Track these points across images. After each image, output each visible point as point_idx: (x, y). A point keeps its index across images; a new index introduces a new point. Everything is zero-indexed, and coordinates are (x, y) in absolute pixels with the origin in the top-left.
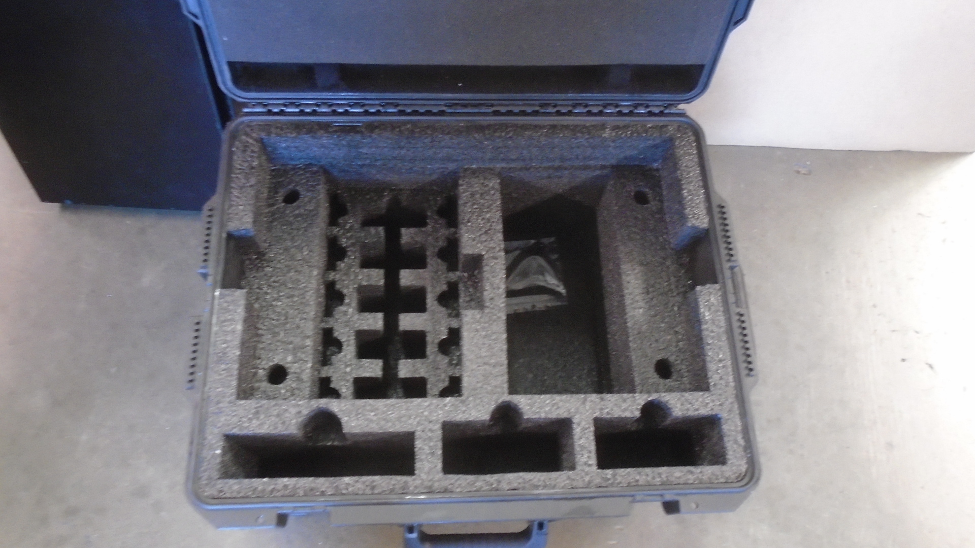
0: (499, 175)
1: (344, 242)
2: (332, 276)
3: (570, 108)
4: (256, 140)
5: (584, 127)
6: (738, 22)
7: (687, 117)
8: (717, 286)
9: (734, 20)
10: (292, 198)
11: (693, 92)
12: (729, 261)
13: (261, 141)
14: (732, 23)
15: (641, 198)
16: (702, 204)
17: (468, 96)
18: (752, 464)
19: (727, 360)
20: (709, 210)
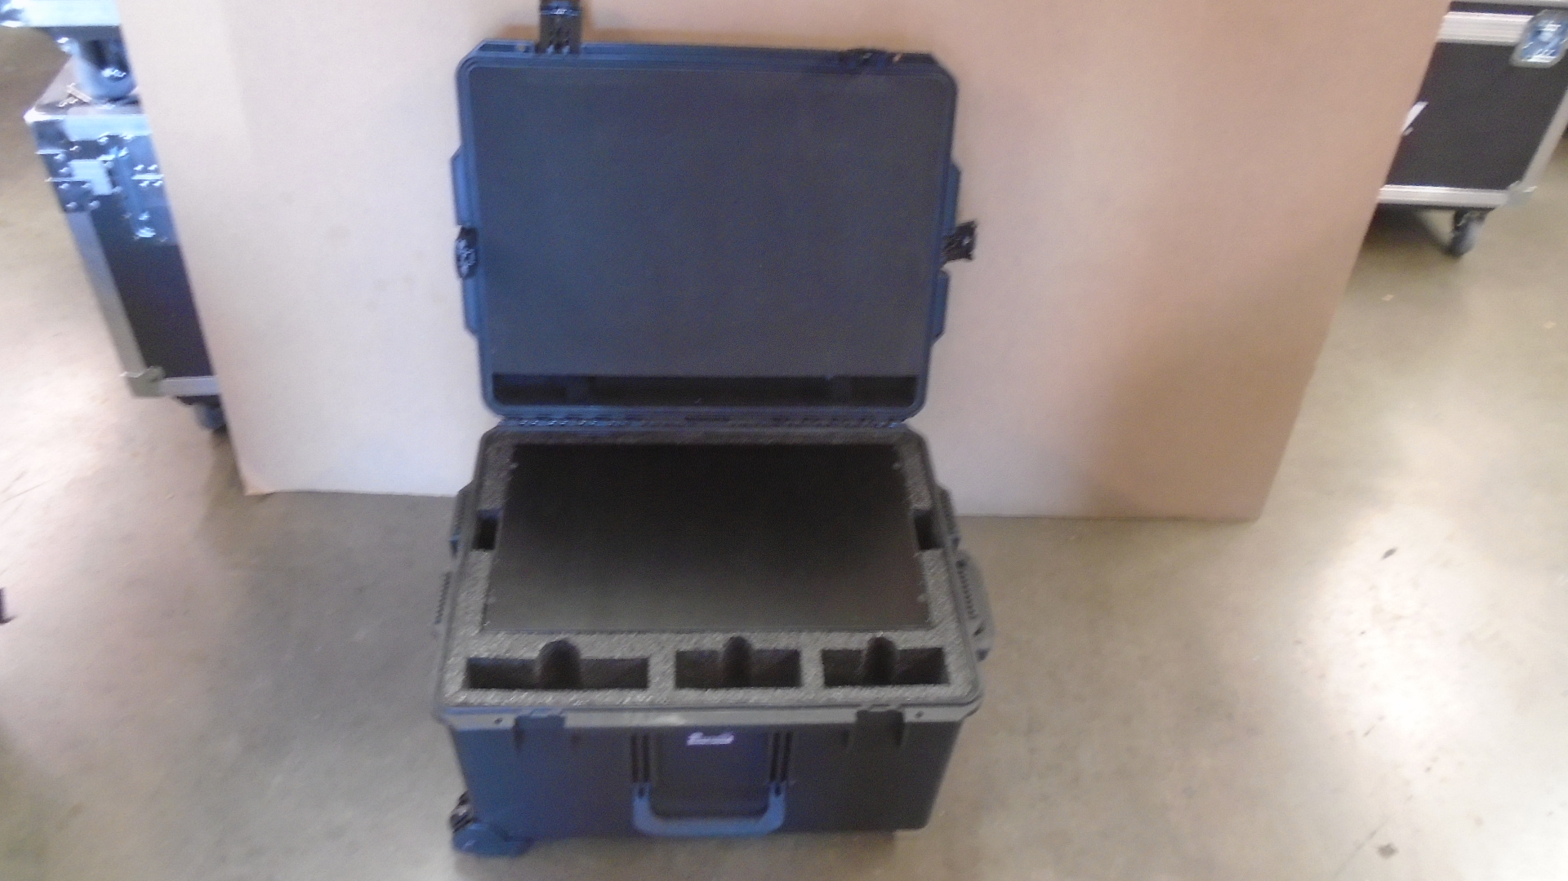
3: (801, 422)
4: (508, 444)
6: (937, 337)
7: (908, 428)
8: (940, 551)
9: (932, 335)
11: (912, 406)
12: (952, 533)
13: (514, 445)
14: (932, 339)
16: (925, 493)
17: (704, 410)
18: (975, 684)
19: (948, 607)
20: (932, 498)
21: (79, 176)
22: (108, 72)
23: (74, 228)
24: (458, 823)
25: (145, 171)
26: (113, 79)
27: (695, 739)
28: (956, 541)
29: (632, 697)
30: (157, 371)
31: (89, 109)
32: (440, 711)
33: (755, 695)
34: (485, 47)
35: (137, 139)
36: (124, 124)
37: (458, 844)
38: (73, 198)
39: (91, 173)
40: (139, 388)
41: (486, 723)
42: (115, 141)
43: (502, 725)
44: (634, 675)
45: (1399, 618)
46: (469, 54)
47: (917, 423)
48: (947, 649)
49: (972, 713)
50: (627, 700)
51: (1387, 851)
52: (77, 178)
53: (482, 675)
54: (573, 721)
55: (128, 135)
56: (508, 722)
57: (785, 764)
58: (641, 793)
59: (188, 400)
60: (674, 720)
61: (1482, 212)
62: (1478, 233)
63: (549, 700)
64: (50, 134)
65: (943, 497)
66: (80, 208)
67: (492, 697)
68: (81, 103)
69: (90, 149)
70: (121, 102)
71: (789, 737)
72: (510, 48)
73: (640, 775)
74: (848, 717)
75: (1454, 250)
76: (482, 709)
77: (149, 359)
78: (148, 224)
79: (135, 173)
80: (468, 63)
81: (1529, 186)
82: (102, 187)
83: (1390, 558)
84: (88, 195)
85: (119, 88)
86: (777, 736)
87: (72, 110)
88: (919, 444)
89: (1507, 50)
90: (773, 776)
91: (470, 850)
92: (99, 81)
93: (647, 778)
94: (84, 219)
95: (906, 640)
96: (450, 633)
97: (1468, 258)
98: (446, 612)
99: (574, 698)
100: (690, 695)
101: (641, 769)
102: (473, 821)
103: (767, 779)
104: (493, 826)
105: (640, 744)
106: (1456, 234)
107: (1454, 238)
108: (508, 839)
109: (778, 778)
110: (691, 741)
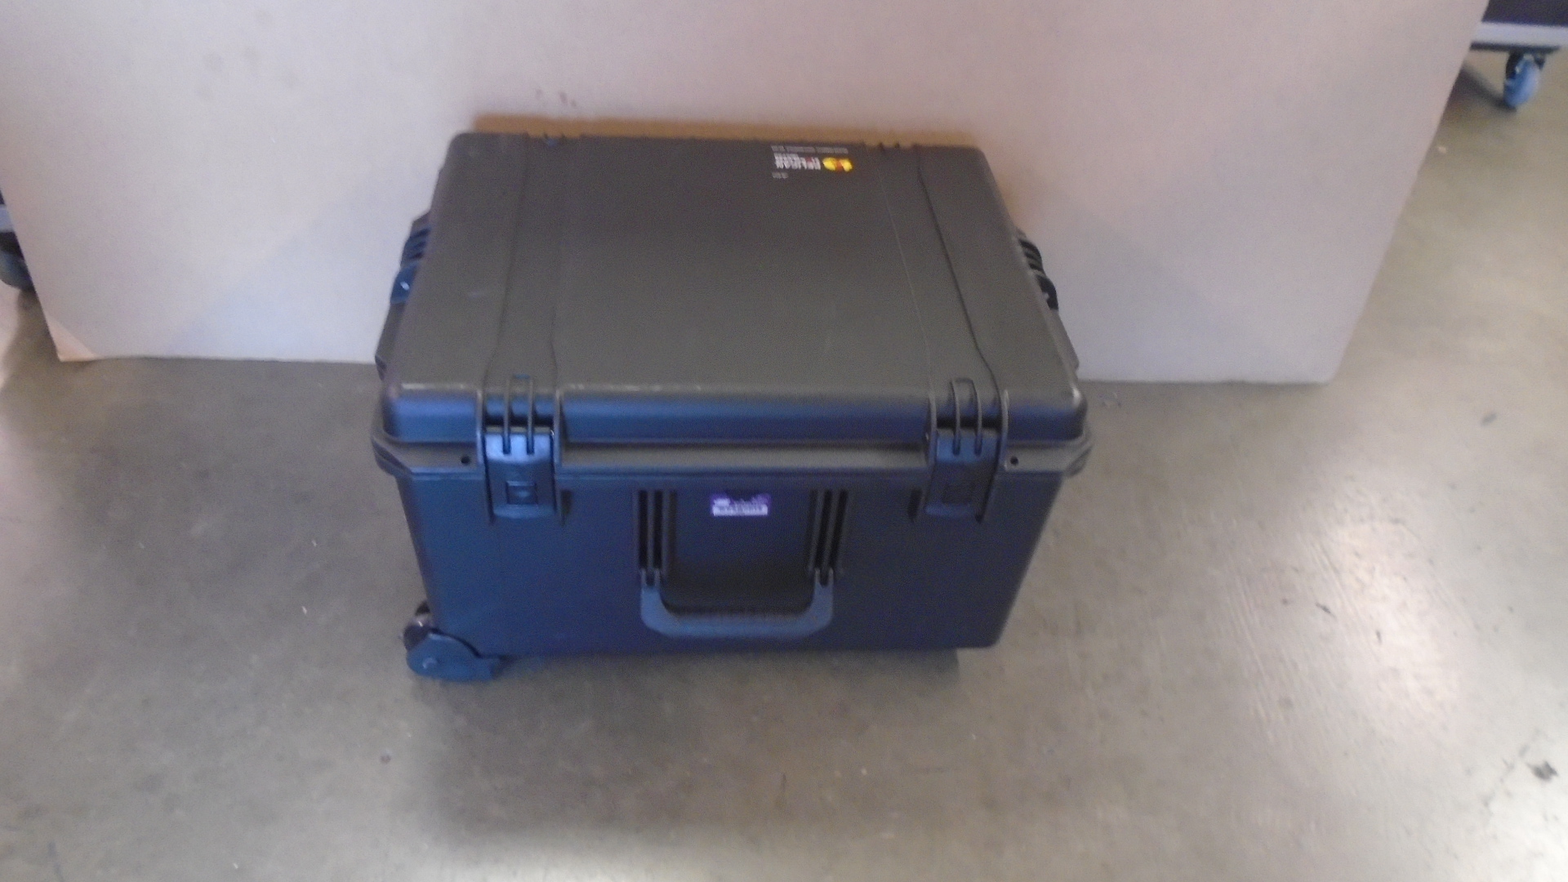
24: (415, 638)
37: (415, 665)
56: (477, 461)
57: (836, 537)
58: (650, 583)
61: (1540, 54)
62: (1534, 80)
71: (843, 496)
73: (650, 557)
75: (1505, 104)
86: (828, 498)
90: (818, 562)
91: (430, 673)
93: (658, 562)
97: (1523, 111)
101: (650, 552)
102: (436, 631)
103: (810, 567)
104: (459, 639)
105: (650, 499)
106: (1510, 83)
107: (1507, 89)
108: (477, 654)
109: (825, 562)
110: (716, 511)
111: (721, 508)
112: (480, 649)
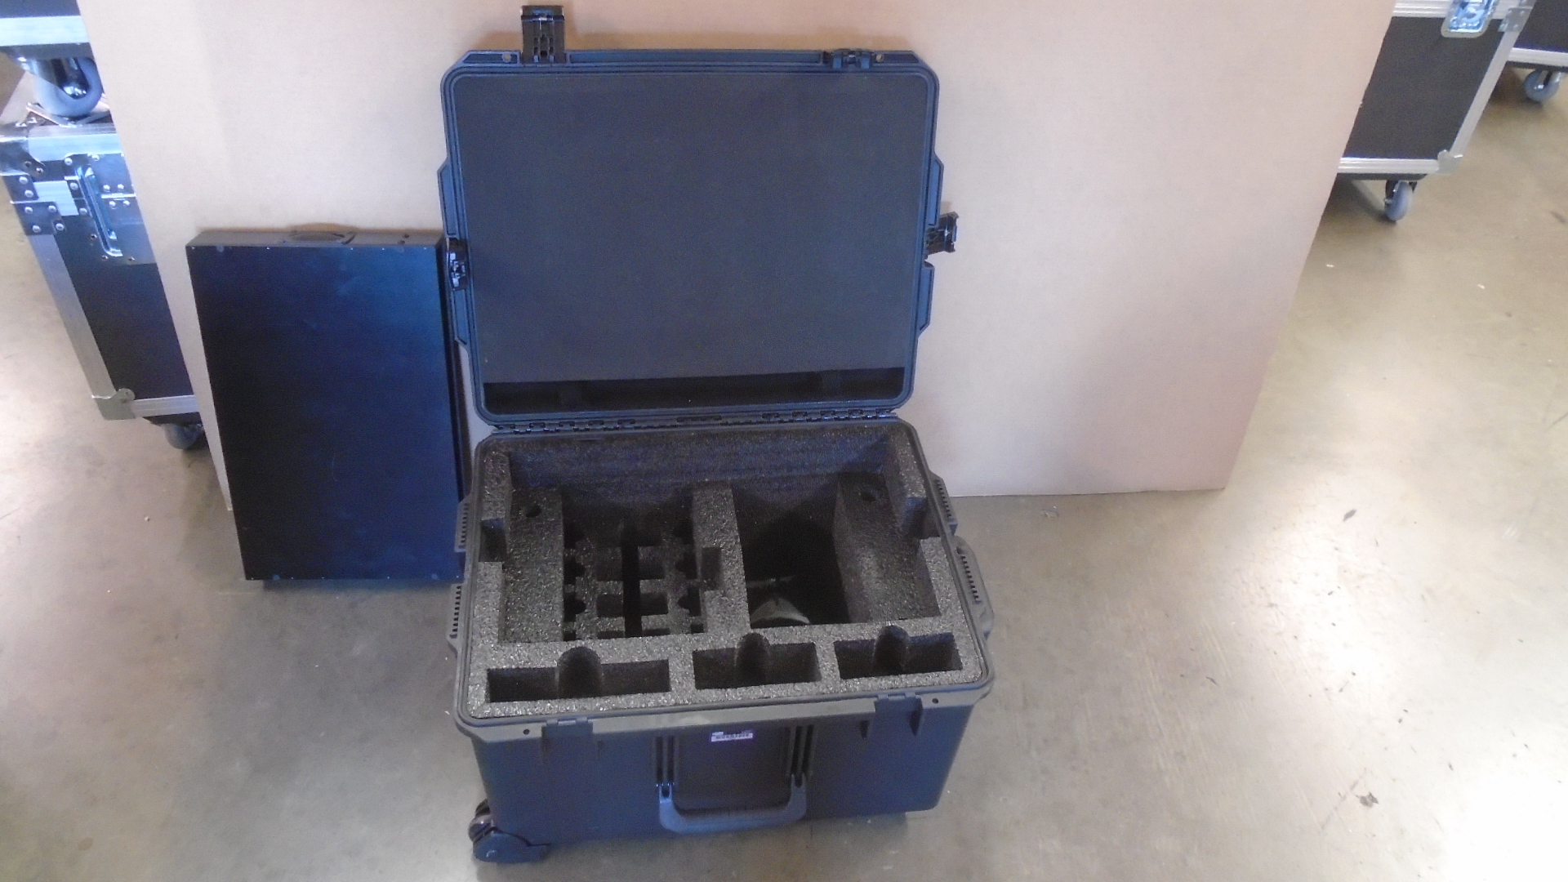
0: (732, 486)
1: (581, 560)
2: (571, 588)
3: (791, 418)
4: (504, 453)
5: (806, 431)
6: (923, 328)
7: (896, 418)
8: (939, 539)
9: (918, 327)
10: (534, 512)
11: (899, 396)
12: (949, 520)
13: (509, 454)
14: (918, 330)
15: (868, 498)
16: (919, 481)
17: (698, 410)
18: (986, 668)
19: (953, 593)
20: (926, 485)
21: (43, 198)
22: (69, 90)
23: (38, 251)
24: (478, 833)
25: (114, 190)
26: (74, 96)
27: (717, 737)
28: (953, 528)
29: (656, 699)
30: (126, 393)
31: (51, 128)
32: (465, 725)
33: (775, 691)
34: (471, 58)
35: (104, 159)
36: (90, 143)
37: (479, 854)
38: (38, 220)
39: (56, 194)
40: (108, 410)
41: (514, 733)
42: (81, 160)
43: (532, 735)
44: (654, 678)
45: (1363, 576)
46: (454, 65)
47: (905, 413)
48: (955, 635)
49: (985, 696)
50: (651, 703)
51: (1369, 801)
52: (42, 200)
53: (503, 686)
54: (600, 727)
55: (94, 154)
56: (536, 732)
57: (807, 755)
58: (666, 794)
59: (158, 420)
60: (699, 720)
61: (1413, 180)
62: (1409, 199)
63: (573, 706)
64: (15, 156)
65: (938, 484)
66: (46, 230)
67: (517, 708)
68: (45, 123)
69: (55, 170)
70: (85, 120)
71: (810, 729)
72: (497, 58)
73: (665, 775)
74: (866, 707)
75: (1386, 218)
76: (510, 721)
77: (118, 381)
78: (115, 244)
79: (103, 191)
80: (454, 74)
81: (1457, 152)
82: (68, 208)
83: (1350, 520)
84: (55, 216)
85: (81, 106)
86: (799, 730)
87: (33, 131)
88: (910, 433)
89: (1438, 22)
90: (794, 769)
91: (492, 859)
92: (60, 100)
93: (671, 778)
94: (50, 241)
95: (916, 628)
96: (468, 647)
97: (1402, 224)
98: (461, 625)
99: (600, 704)
100: (712, 695)
101: (665, 769)
102: (495, 829)
103: (788, 771)
104: (517, 836)
105: (665, 745)
106: (1389, 201)
107: (1387, 205)
108: (529, 845)
109: (800, 769)
110: (714, 739)
111: (718, 737)
112: (532, 841)
